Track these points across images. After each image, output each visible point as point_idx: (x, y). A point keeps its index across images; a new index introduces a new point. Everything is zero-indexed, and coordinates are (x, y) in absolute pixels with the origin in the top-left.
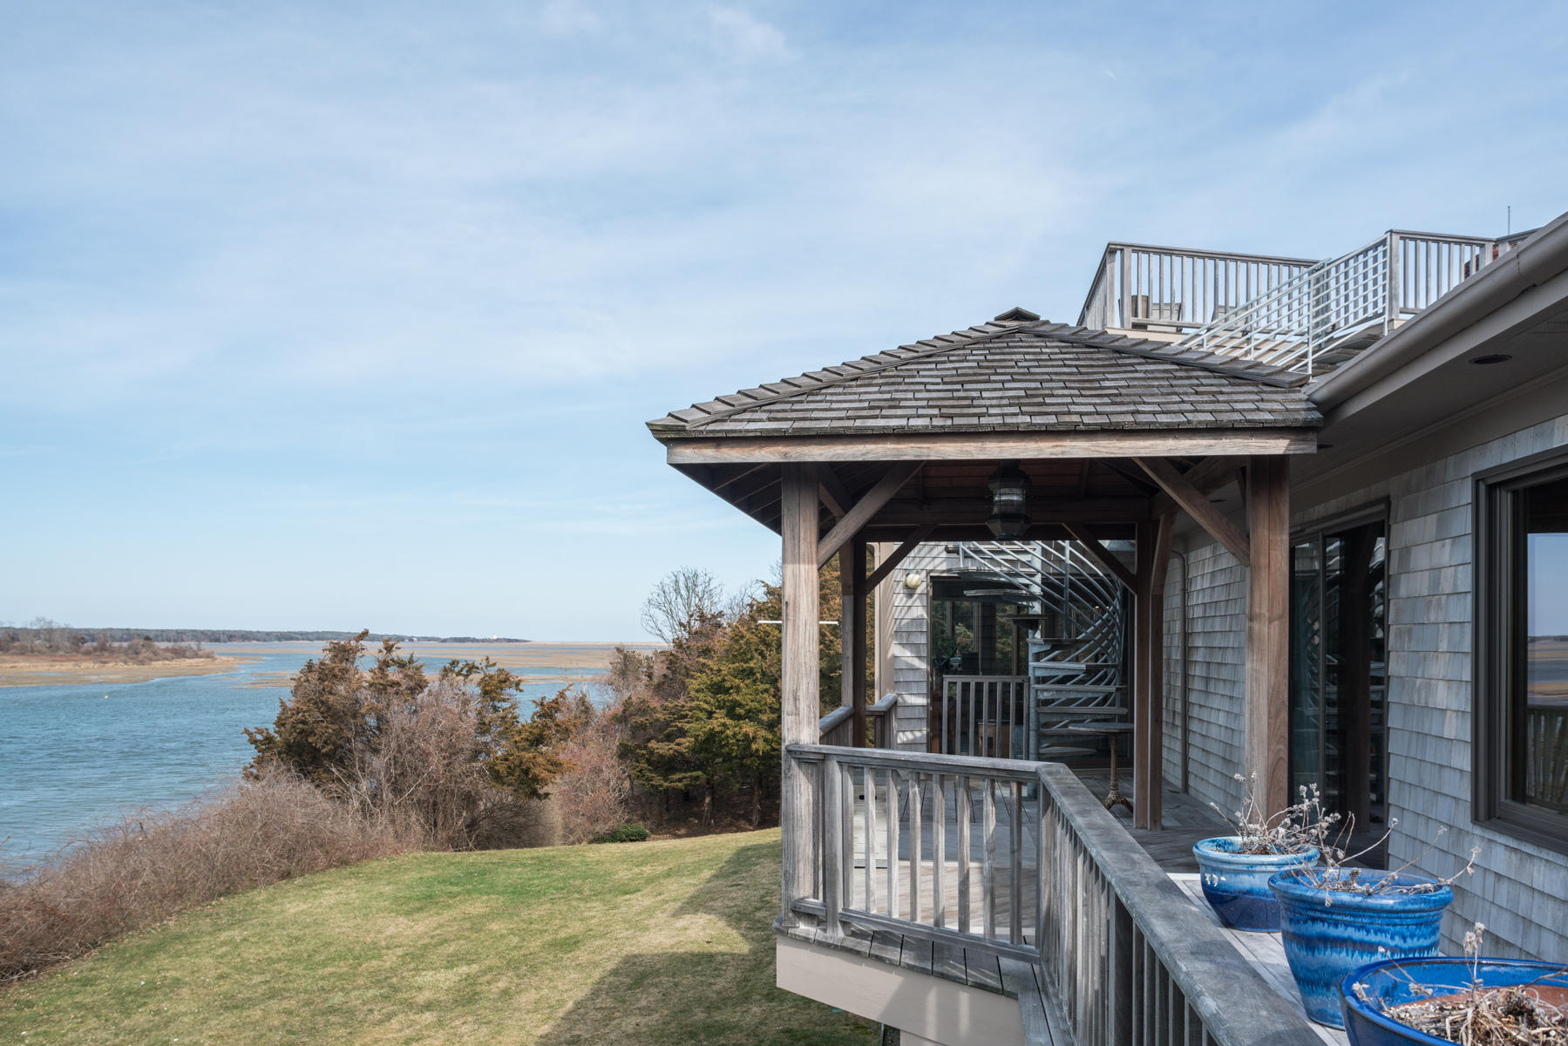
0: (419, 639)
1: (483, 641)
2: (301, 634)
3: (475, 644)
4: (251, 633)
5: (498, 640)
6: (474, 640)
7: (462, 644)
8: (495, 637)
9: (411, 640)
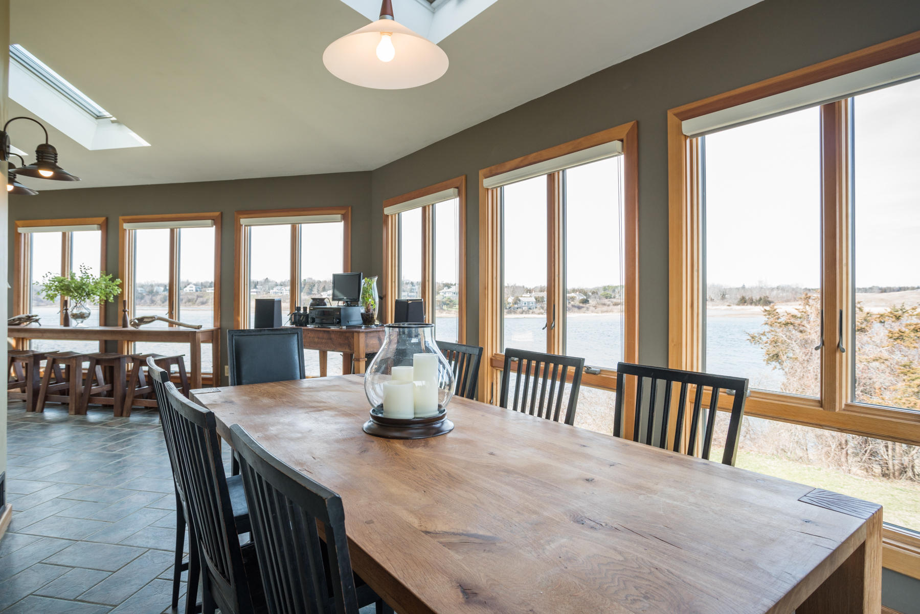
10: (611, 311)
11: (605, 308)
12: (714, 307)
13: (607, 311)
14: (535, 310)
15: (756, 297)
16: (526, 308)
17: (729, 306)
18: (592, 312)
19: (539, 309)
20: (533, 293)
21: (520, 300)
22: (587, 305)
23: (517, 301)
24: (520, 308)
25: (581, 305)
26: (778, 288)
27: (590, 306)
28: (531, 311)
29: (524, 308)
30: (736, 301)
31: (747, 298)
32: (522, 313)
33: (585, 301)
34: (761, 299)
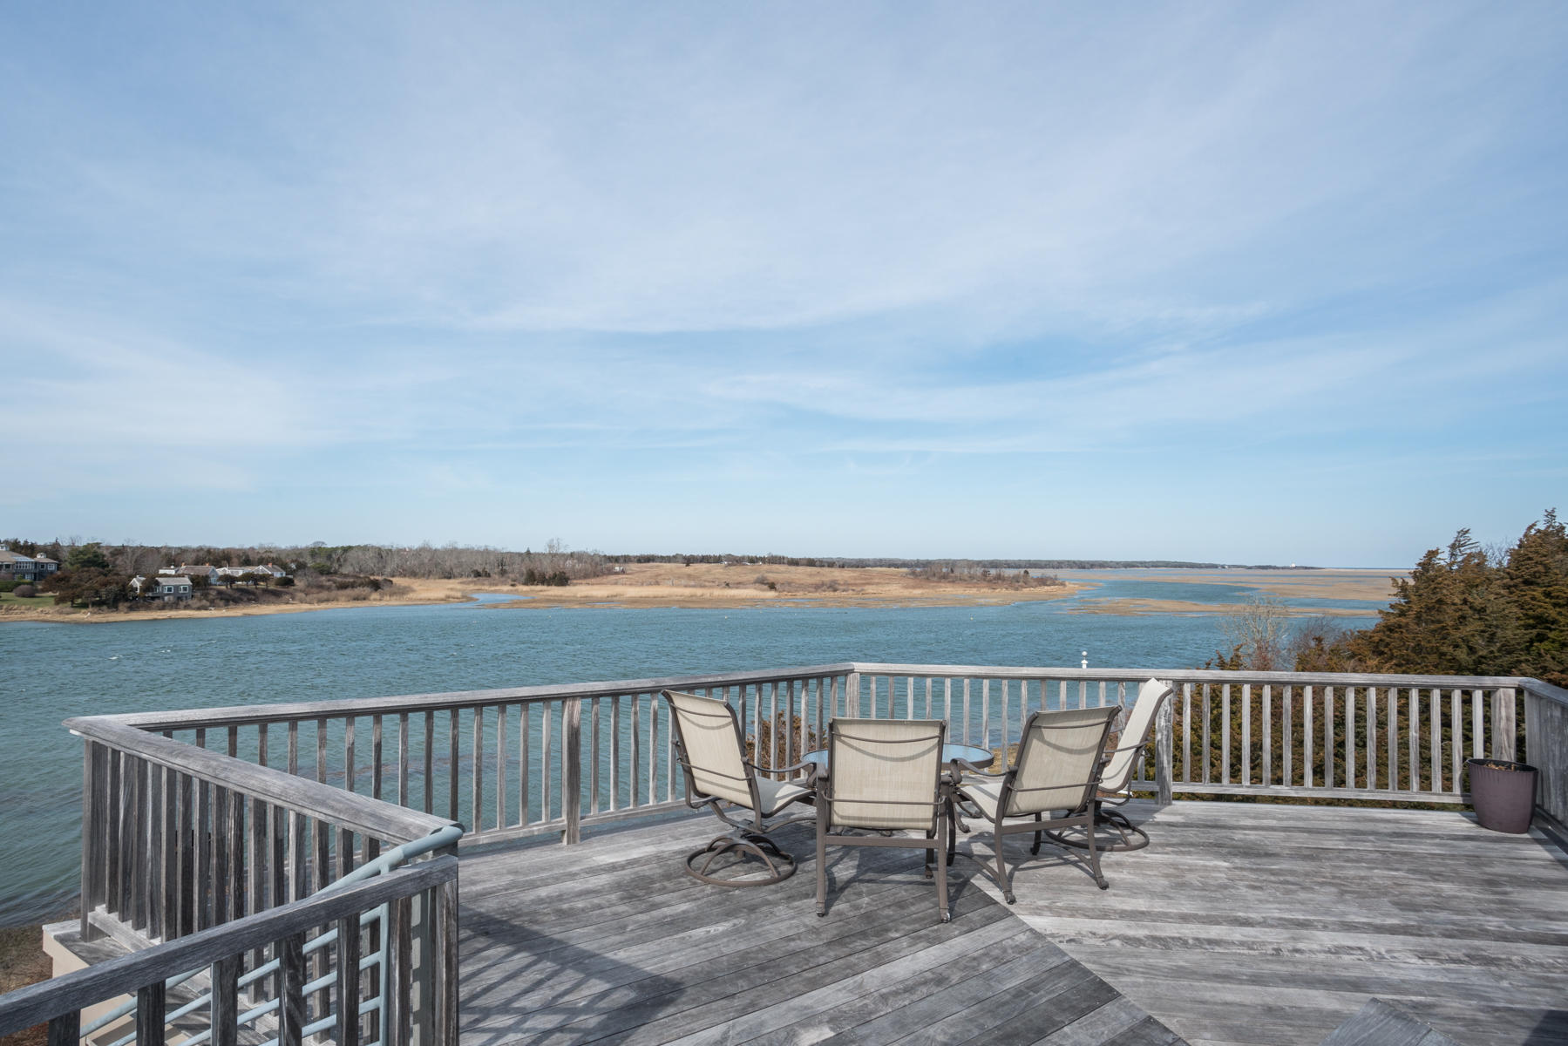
0: (1230, 567)
1: (1283, 568)
2: (1141, 563)
3: (1277, 572)
4: (1106, 562)
5: (1296, 568)
6: (1275, 568)
7: (1265, 572)
8: (1294, 565)
9: (1223, 567)
10: (336, 599)
11: (324, 595)
12: (493, 588)
13: (328, 600)
14: (190, 602)
15: (550, 572)
16: (171, 598)
17: (513, 585)
18: (302, 602)
19: (200, 600)
20: (183, 567)
21: (157, 583)
22: (291, 589)
23: (151, 584)
24: (158, 598)
25: (279, 588)
26: (572, 555)
27: (296, 590)
28: (182, 604)
29: (166, 598)
30: (523, 579)
31: (537, 574)
32: (163, 608)
33: (287, 582)
34: (555, 575)
